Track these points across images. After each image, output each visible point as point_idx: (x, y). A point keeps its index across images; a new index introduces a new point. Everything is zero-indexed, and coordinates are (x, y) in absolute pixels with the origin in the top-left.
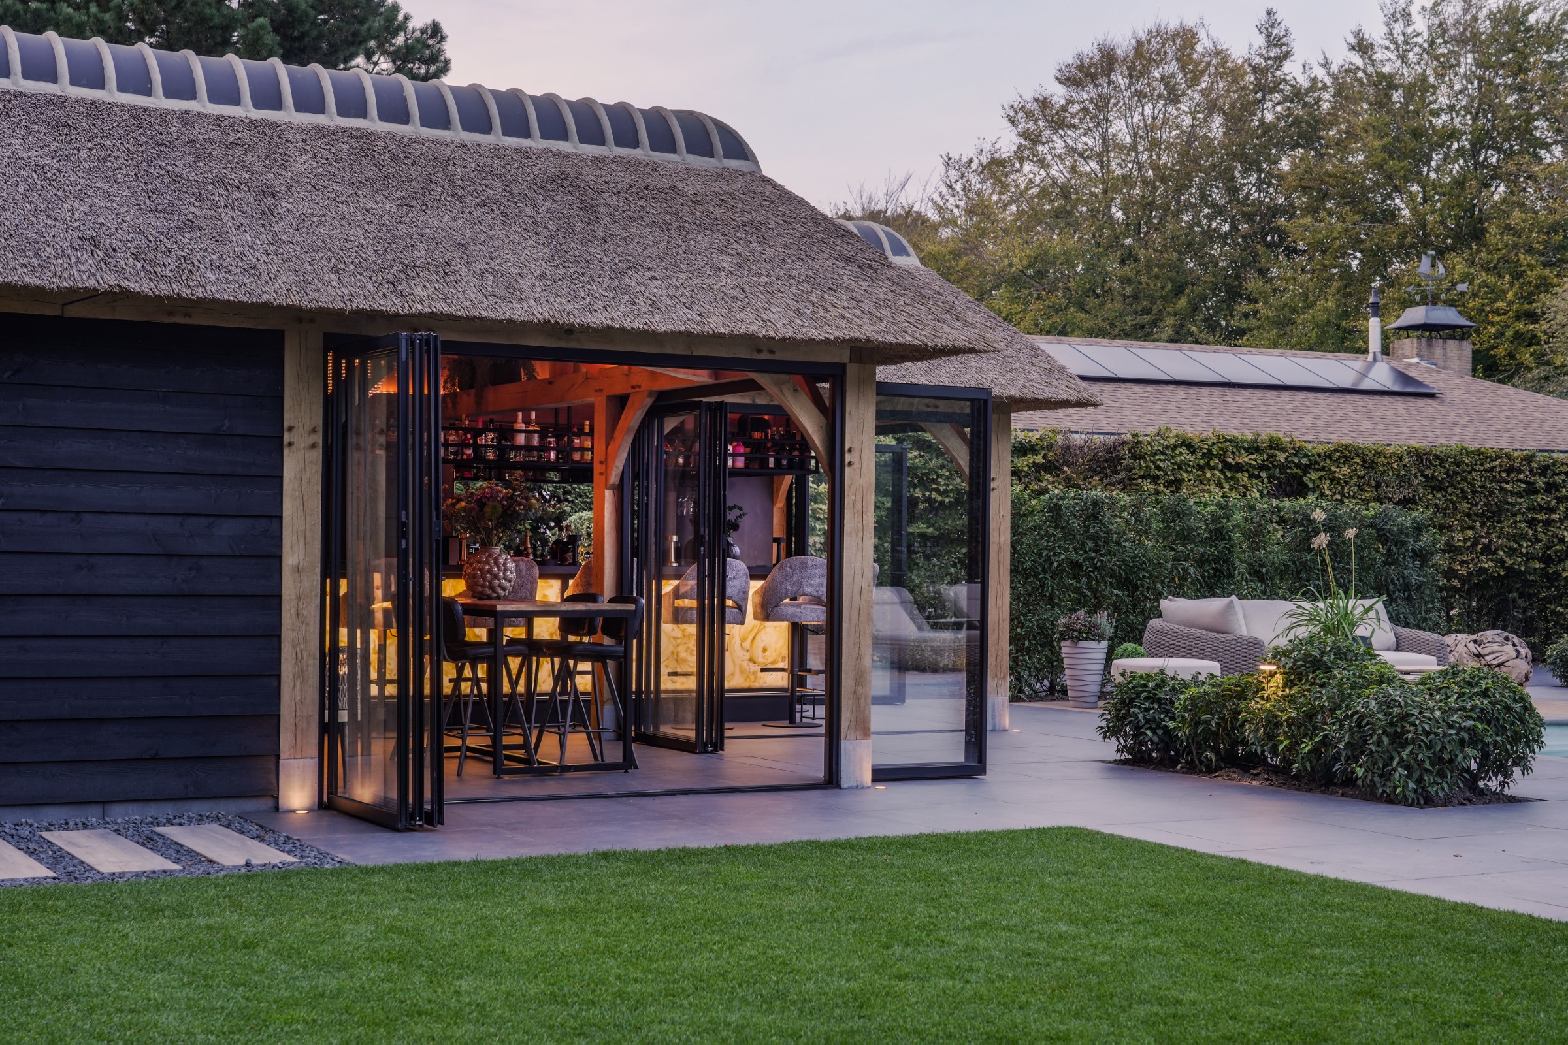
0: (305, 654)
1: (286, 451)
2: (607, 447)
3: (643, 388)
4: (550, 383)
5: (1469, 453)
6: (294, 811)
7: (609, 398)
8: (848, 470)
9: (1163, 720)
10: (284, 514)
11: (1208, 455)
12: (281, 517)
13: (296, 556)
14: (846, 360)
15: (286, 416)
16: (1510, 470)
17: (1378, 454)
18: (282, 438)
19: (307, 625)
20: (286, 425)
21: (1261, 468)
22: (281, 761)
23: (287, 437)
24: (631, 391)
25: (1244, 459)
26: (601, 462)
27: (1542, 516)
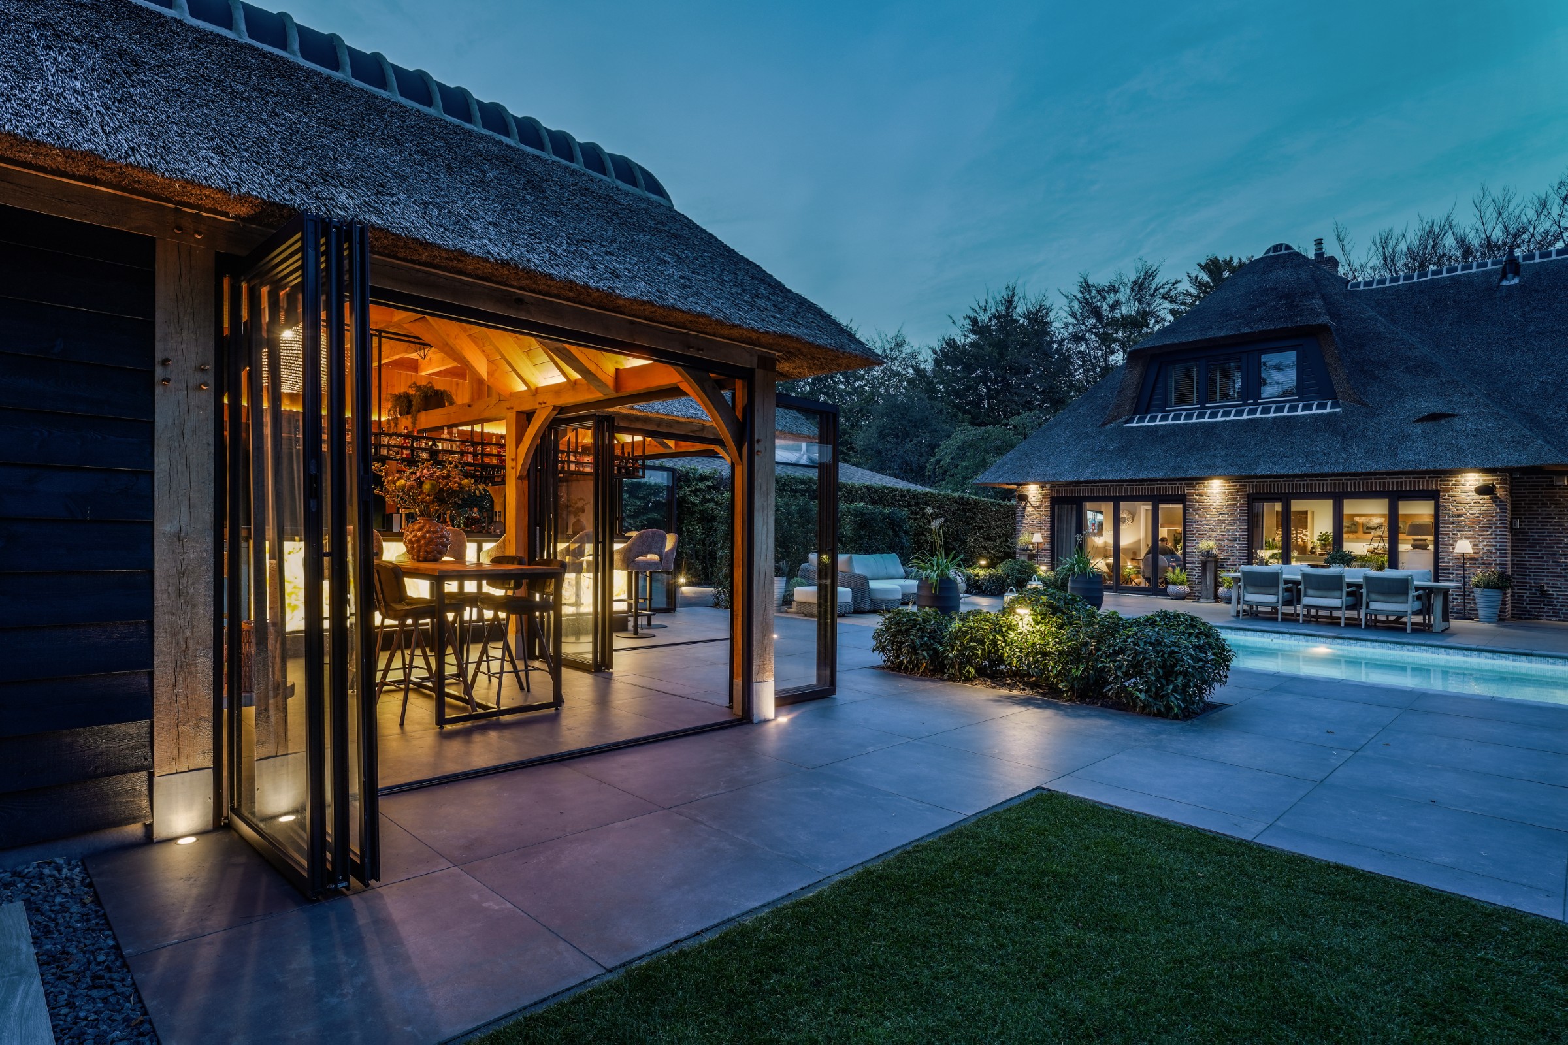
0: (190, 642)
1: (159, 390)
2: (517, 448)
3: (548, 404)
4: (469, 406)
5: (887, 488)
6: (174, 839)
7: (519, 413)
8: (756, 457)
9: (932, 644)
10: (156, 470)
11: (784, 485)
12: (152, 473)
13: (176, 522)
14: (755, 366)
15: (159, 345)
16: (901, 496)
17: (852, 487)
18: (153, 372)
19: (194, 606)
20: (159, 356)
21: (806, 491)
22: (156, 780)
23: (159, 372)
24: (538, 406)
25: (800, 487)
26: (513, 460)
27: (913, 516)
